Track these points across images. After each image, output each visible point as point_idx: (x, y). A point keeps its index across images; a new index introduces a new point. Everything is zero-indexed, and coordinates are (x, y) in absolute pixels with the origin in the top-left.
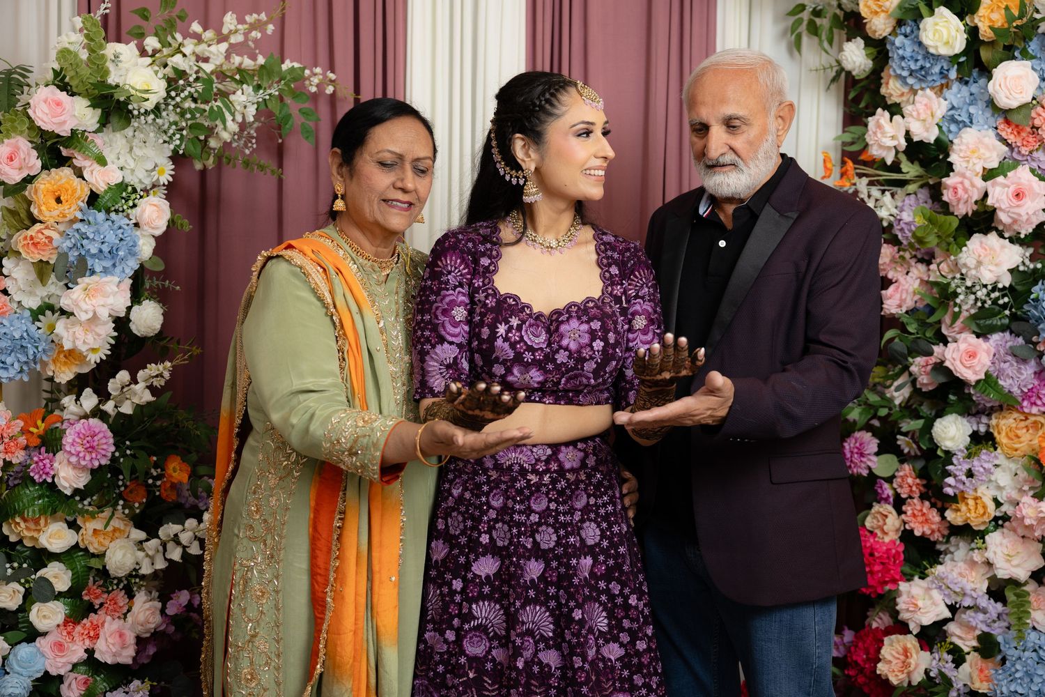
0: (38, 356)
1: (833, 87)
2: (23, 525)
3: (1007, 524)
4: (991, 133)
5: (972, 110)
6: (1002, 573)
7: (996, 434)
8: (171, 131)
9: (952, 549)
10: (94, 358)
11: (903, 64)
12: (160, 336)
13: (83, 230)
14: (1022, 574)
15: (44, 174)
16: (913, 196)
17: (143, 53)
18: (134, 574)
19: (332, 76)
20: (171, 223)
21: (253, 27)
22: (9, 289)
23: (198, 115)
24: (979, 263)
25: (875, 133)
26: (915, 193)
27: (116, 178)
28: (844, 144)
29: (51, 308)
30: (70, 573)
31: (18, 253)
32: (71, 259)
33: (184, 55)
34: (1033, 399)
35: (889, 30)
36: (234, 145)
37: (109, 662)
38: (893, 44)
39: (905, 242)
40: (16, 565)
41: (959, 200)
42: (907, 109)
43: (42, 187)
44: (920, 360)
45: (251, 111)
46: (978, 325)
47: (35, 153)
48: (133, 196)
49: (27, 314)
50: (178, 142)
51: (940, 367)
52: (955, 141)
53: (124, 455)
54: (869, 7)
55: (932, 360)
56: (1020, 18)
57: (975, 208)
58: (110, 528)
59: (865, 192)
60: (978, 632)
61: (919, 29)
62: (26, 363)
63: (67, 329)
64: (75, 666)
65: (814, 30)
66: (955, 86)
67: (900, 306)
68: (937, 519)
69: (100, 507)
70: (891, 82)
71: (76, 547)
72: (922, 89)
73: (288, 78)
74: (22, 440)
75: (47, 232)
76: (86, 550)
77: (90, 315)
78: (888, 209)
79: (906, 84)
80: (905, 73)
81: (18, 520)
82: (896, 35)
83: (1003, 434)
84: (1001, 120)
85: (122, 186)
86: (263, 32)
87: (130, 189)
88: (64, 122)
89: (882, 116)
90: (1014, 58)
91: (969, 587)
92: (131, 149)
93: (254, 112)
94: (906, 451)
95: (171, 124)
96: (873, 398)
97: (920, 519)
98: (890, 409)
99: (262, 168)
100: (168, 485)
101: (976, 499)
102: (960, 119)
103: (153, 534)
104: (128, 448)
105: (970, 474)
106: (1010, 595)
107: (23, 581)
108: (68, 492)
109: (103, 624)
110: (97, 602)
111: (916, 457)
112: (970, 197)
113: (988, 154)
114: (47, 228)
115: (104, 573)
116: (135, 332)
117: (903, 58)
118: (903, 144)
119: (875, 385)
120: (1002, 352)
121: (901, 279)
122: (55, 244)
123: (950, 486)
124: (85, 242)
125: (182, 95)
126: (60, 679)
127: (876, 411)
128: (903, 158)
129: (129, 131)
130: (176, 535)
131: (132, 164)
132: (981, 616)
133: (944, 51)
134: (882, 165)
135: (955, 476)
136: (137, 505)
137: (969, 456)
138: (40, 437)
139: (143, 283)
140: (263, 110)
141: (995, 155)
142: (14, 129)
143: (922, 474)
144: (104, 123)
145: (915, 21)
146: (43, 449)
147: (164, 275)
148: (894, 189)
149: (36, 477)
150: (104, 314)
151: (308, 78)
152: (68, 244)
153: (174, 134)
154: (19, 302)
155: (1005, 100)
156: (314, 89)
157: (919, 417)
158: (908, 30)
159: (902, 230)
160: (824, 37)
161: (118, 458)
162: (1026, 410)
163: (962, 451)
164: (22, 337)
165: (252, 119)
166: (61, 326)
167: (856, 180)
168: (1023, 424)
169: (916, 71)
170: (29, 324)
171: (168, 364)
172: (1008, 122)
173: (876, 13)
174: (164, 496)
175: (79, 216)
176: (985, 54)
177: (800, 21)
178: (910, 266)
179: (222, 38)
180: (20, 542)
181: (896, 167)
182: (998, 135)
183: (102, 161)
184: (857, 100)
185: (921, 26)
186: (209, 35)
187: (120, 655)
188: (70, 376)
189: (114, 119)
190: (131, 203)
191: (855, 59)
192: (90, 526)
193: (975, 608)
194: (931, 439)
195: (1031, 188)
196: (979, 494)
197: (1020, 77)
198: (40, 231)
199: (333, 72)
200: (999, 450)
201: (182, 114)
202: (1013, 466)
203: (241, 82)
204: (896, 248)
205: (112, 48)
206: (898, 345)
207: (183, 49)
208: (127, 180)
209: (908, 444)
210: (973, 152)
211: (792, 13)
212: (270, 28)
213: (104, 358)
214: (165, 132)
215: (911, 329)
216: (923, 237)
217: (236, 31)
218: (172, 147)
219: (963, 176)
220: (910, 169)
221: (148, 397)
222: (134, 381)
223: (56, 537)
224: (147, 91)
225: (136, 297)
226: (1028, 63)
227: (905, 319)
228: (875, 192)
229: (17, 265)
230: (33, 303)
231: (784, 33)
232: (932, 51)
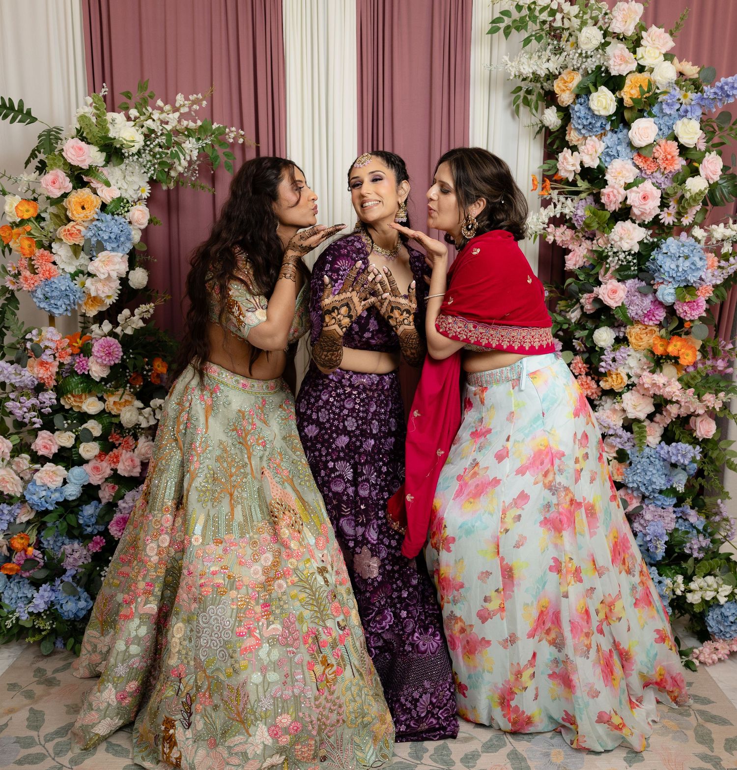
0: (76, 300)
1: (538, 136)
2: (72, 399)
3: (634, 388)
4: (630, 162)
5: (619, 148)
6: (631, 415)
7: (629, 337)
8: (148, 166)
9: (603, 403)
10: (109, 302)
11: (579, 121)
12: (146, 289)
13: (99, 225)
14: (642, 416)
15: (74, 193)
16: (584, 201)
17: (129, 119)
18: (137, 426)
19: (242, 132)
20: (150, 221)
21: (194, 102)
22: (57, 262)
23: (164, 156)
24: (621, 239)
25: (563, 163)
26: (585, 199)
27: (117, 194)
28: (544, 171)
29: (82, 272)
30: (101, 426)
31: (61, 240)
32: (93, 242)
33: (154, 120)
34: (650, 317)
35: (571, 101)
36: (185, 175)
37: (126, 475)
38: (574, 109)
39: (579, 228)
40: (69, 421)
41: (611, 202)
42: (581, 148)
43: (73, 200)
44: (586, 295)
45: (195, 154)
46: (620, 275)
47: (68, 179)
48: (127, 205)
49: (68, 276)
50: (153, 172)
51: (597, 300)
52: (609, 167)
53: (129, 357)
54: (560, 87)
55: (593, 295)
56: (648, 92)
57: (620, 206)
58: (123, 400)
59: (556, 198)
60: (617, 449)
61: (589, 100)
62: (69, 305)
63: (92, 284)
64: (106, 479)
65: (527, 102)
66: (609, 134)
67: (575, 265)
68: (595, 386)
69: (116, 388)
70: (572, 132)
71: (104, 411)
72: (590, 136)
73: (217, 133)
74: (69, 350)
75: (78, 227)
76: (110, 413)
77: (106, 275)
78: (570, 208)
79: (581, 133)
80: (580, 127)
81: (69, 396)
82: (575, 104)
83: (633, 337)
84: (635, 154)
85: (120, 199)
86: (200, 105)
87: (125, 200)
88: (85, 160)
89: (567, 152)
90: (644, 117)
91: (612, 424)
92: (125, 177)
93: (197, 155)
94: (578, 349)
95: (148, 161)
96: (560, 319)
97: (586, 386)
98: (569, 325)
99: (203, 188)
100: (155, 375)
101: (617, 374)
102: (612, 154)
103: (147, 405)
104: (131, 353)
105: (614, 360)
106: (635, 428)
107: (74, 430)
108: (98, 380)
109: (121, 455)
110: (117, 443)
111: (583, 352)
112: (617, 200)
113: (627, 175)
114: (77, 224)
115: (120, 426)
116: (132, 286)
117: (579, 118)
118: (579, 169)
119: (561, 311)
120: (633, 290)
121: (576, 249)
122: (83, 234)
123: (603, 367)
124: (100, 232)
125: (154, 143)
126: (98, 487)
127: (561, 326)
128: (578, 177)
129: (123, 166)
130: (160, 405)
131: (126, 186)
132: (618, 440)
133: (604, 113)
134: (567, 182)
135: (606, 362)
136: (137, 386)
137: (614, 350)
138: (79, 348)
139: (135, 258)
140: (202, 152)
141: (631, 175)
142: (55, 164)
143: (587, 361)
144: (108, 161)
145: (587, 95)
146: (82, 355)
147: (147, 253)
148: (573, 197)
149: (79, 371)
150: (114, 275)
151: (228, 134)
152: (90, 234)
153: (150, 168)
154: (63, 269)
155: (639, 142)
156: (231, 141)
157: (586, 329)
158: (583, 100)
159: (577, 220)
160: (533, 106)
161: (126, 359)
162: (646, 323)
163: (609, 347)
164: (66, 290)
165: (196, 159)
166: (89, 282)
167: (551, 191)
168: (644, 331)
169: (587, 125)
170: (70, 282)
171: (152, 305)
172: (639, 155)
173: (564, 91)
174: (153, 381)
175: (96, 217)
176: (627, 115)
177: (518, 97)
178: (581, 241)
179: (176, 110)
180: (71, 409)
181: (574, 183)
182: (633, 163)
183: (108, 184)
184: (552, 144)
185: (590, 98)
186: (168, 108)
187: (132, 472)
188: (95, 313)
189: (114, 159)
190: (126, 209)
191: (551, 119)
192: (111, 400)
193: (616, 435)
194: (593, 341)
195: (652, 193)
196: (619, 372)
197: (647, 128)
198: (73, 226)
199: (242, 130)
200: (630, 347)
201: (154, 156)
202: (638, 355)
203: (188, 136)
204: (574, 231)
205: (110, 116)
206: (574, 287)
207: (152, 116)
208: (123, 196)
209: (579, 344)
210: (619, 173)
211: (514, 92)
212: (204, 103)
213: (115, 301)
214: (145, 166)
215: (581, 278)
216: (590, 224)
217: (184, 105)
218: (149, 175)
219: (613, 187)
220: (582, 185)
221: (141, 324)
222: (133, 315)
223: (91, 406)
224: (133, 141)
225: (132, 266)
226: (652, 120)
227: (577, 272)
228: (562, 199)
229: (61, 247)
230: (71, 269)
231: (510, 105)
232: (596, 113)
